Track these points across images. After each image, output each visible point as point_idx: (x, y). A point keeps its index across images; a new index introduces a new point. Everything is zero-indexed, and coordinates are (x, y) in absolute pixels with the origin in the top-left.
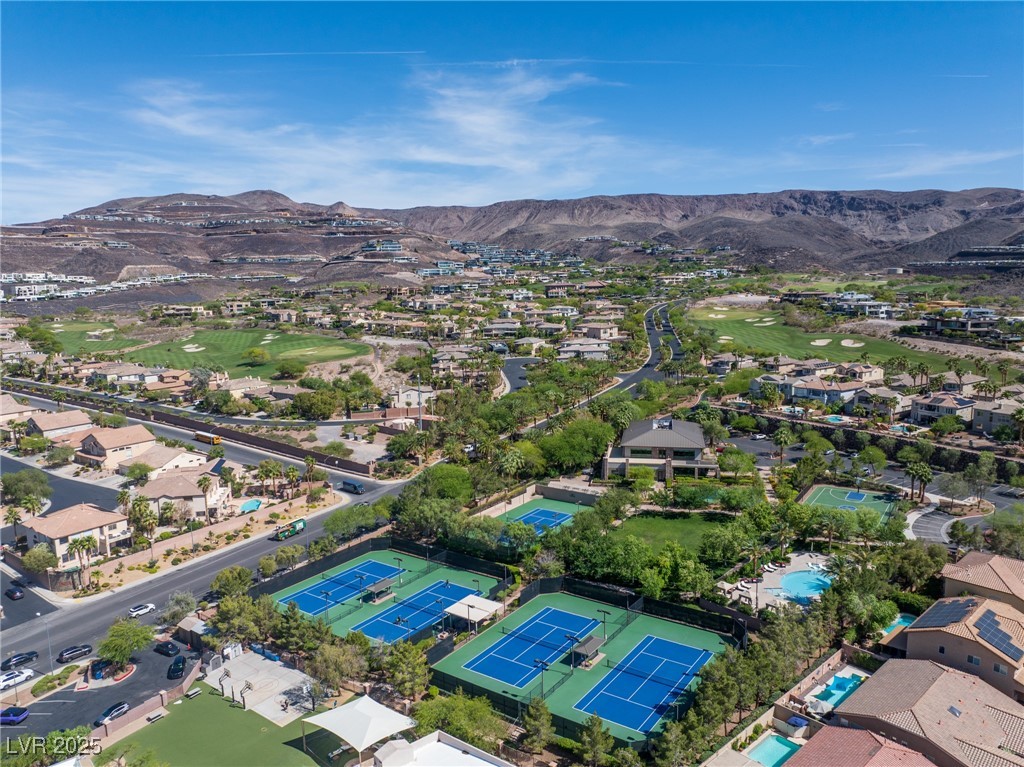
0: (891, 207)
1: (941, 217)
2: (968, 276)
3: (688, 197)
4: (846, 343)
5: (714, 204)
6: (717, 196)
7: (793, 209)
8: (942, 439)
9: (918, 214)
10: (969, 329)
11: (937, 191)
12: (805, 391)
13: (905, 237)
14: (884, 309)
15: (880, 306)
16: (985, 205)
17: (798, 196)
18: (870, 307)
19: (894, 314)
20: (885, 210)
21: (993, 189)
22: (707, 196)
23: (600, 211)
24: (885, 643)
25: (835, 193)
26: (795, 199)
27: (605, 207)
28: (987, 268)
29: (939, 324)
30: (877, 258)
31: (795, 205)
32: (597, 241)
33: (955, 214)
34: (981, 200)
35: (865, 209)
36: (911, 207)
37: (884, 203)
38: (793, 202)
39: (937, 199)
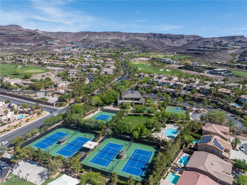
0: (173, 38)
1: (183, 41)
2: (190, 55)
3: (127, 33)
4: (167, 70)
5: (133, 35)
6: (134, 33)
7: (151, 37)
8: (194, 95)
9: (179, 40)
10: (194, 68)
11: (182, 35)
12: (162, 83)
13: (176, 45)
14: (175, 62)
15: (174, 62)
16: (192, 39)
17: (152, 34)
18: (172, 62)
19: (177, 64)
20: (171, 39)
21: (194, 35)
22: (132, 33)
23: (106, 35)
24: (192, 147)
25: (161, 34)
26: (152, 35)
27: (108, 34)
28: (194, 53)
29: (187, 66)
30: (170, 50)
31: (152, 36)
32: (106, 43)
33: (186, 40)
34: (191, 38)
35: (167, 38)
36: (177, 38)
37: (171, 37)
38: (151, 35)
39: (182, 37)
